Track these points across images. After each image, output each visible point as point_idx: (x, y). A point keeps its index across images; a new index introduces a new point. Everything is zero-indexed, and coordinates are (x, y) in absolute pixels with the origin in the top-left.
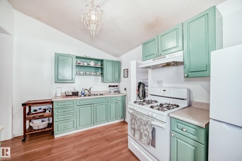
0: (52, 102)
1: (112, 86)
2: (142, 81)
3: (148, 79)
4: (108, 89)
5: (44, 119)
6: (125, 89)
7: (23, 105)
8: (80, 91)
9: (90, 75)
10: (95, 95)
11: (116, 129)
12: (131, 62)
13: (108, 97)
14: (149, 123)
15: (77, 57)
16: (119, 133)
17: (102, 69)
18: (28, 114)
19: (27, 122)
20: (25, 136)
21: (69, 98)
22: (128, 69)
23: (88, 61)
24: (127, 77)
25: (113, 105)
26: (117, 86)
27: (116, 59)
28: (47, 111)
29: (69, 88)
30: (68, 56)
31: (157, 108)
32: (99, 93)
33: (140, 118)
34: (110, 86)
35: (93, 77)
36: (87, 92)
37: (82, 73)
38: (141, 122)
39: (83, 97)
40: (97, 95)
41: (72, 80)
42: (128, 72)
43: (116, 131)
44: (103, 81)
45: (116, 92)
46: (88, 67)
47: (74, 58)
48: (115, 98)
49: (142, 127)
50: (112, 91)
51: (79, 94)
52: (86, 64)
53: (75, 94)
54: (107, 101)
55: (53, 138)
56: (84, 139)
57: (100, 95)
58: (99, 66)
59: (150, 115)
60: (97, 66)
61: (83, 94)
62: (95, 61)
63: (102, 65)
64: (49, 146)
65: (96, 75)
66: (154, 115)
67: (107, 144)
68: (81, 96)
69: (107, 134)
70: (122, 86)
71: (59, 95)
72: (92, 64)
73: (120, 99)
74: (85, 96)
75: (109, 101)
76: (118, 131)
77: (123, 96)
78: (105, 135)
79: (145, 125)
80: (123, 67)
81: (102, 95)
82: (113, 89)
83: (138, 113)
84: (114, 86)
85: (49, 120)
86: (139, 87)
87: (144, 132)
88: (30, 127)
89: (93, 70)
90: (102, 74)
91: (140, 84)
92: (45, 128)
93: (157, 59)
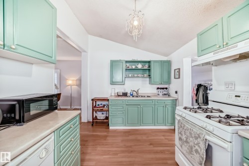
0: (108, 100)
1: (161, 88)
2: (202, 83)
3: (211, 81)
4: (156, 91)
5: (103, 113)
6: (176, 92)
7: (92, 100)
8: (129, 92)
9: (138, 77)
10: (142, 97)
11: (163, 136)
12: (184, 59)
13: (155, 100)
14: (202, 136)
15: (127, 62)
16: (167, 140)
17: (149, 70)
18: (95, 107)
19: (94, 112)
20: (93, 122)
21: (120, 98)
22: (179, 69)
23: (136, 64)
24: (179, 78)
25: (161, 109)
26: (166, 88)
27: (165, 59)
28: (105, 107)
29: (120, 89)
30: (120, 61)
31: (218, 119)
32: (146, 95)
33: (189, 127)
34: (158, 88)
35: (141, 79)
36: (135, 94)
37: (130, 75)
38: (191, 133)
39: (131, 98)
40: (144, 97)
41: (123, 82)
42: (179, 72)
43: (163, 138)
44: (150, 83)
45: (165, 95)
46: (137, 69)
47: (124, 63)
48: (164, 102)
49: (191, 139)
50: (161, 94)
51: (129, 95)
52: (134, 67)
53: (125, 95)
54: (154, 104)
55: (109, 128)
56: (130, 136)
57: (148, 97)
58: (146, 68)
59: (204, 127)
60: (145, 68)
61: (131, 95)
62: (143, 64)
63: (149, 67)
64: (105, 134)
65: (144, 77)
66: (210, 128)
67: (151, 148)
68: (130, 97)
69: (153, 138)
70: (173, 88)
71: (113, 94)
72: (140, 66)
73: (169, 103)
74: (133, 97)
75: (156, 104)
76: (166, 139)
77: (173, 100)
78: (150, 138)
79: (196, 138)
80: (174, 67)
81: (149, 97)
82: (161, 92)
83: (188, 121)
84: (163, 89)
85: (106, 114)
86: (198, 90)
87: (195, 147)
88: (96, 116)
89: (141, 72)
90: (149, 76)
91: (199, 86)
92: (104, 120)
93: (221, 51)
